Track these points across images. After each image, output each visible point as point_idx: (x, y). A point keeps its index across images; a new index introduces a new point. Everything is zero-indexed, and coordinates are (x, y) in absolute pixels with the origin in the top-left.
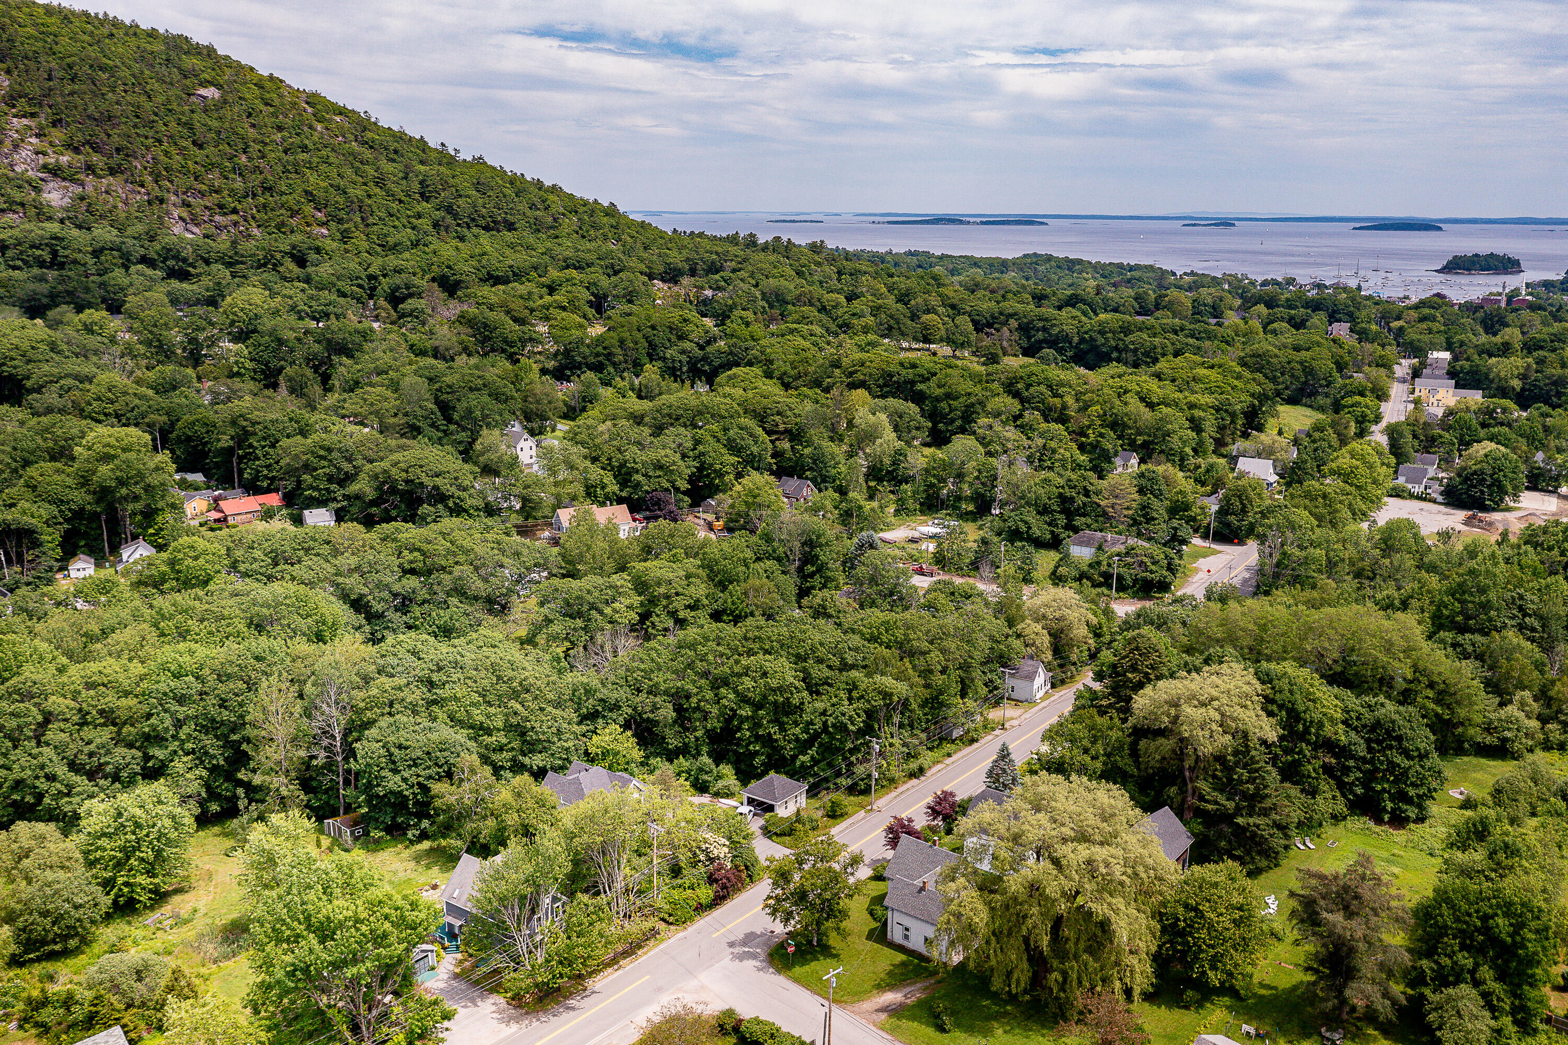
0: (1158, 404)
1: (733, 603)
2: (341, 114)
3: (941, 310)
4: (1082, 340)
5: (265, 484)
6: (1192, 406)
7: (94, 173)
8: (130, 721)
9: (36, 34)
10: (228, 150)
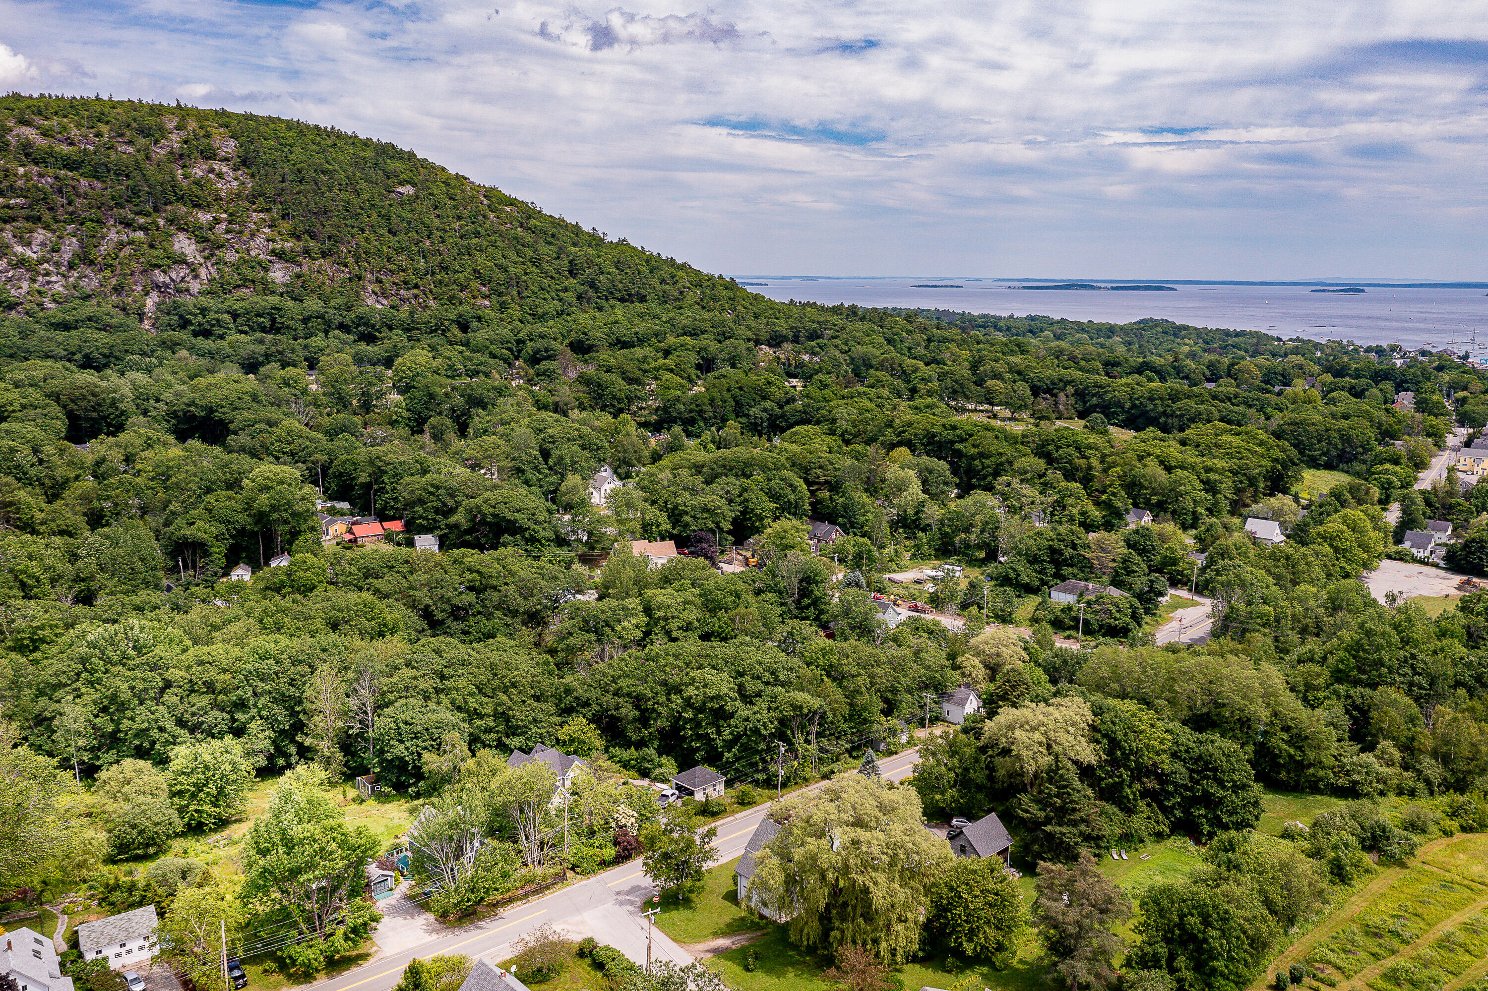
0: (1176, 467)
1: (720, 627)
2: (512, 205)
3: (1007, 376)
4: (1134, 406)
5: (391, 513)
6: (1208, 470)
7: (310, 255)
8: (224, 691)
9: (277, 145)
10: (416, 236)
